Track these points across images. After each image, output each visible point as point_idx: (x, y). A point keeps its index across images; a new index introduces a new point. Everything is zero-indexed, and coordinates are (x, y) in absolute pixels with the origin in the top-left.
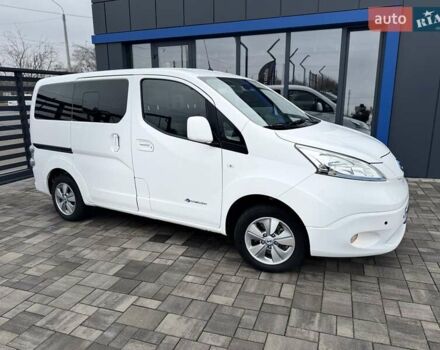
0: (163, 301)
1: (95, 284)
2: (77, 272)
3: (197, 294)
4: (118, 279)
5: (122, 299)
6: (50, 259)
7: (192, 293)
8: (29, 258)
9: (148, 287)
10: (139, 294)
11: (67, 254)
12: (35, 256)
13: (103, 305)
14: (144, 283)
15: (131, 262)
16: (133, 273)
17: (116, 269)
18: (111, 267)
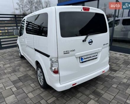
0: (17, 90)
1: (11, 79)
2: (13, 74)
5: (11, 85)
7: (27, 90)
8: (10, 67)
10: (16, 85)
11: (17, 68)
12: (12, 67)
13: (5, 86)
14: (21, 82)
15: (26, 74)
16: (22, 78)
17: (21, 76)
18: (21, 75)
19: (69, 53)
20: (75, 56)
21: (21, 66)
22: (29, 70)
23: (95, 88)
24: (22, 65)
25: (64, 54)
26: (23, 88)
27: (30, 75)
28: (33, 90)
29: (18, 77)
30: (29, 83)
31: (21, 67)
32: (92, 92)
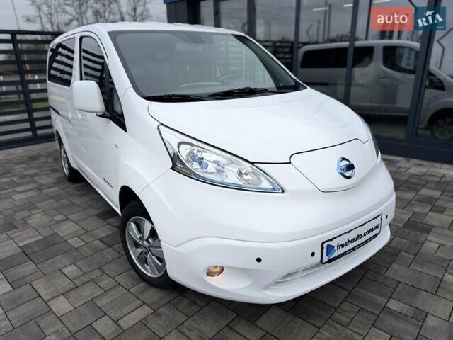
9: (26, 268)
14: (31, 262)
15: (51, 236)
16: (36, 248)
17: (30, 241)
21: (36, 208)
22: (63, 221)
24: (37, 205)
26: (34, 283)
27: (66, 238)
28: (72, 286)
29: (20, 245)
30: (59, 266)
31: (33, 212)
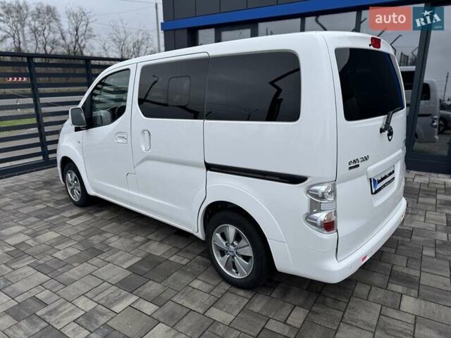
0: (160, 307)
1: (105, 277)
2: (96, 261)
3: (197, 304)
4: (129, 273)
5: (124, 297)
6: (79, 242)
7: (193, 302)
8: (63, 239)
9: (153, 288)
10: (141, 295)
11: (96, 240)
12: (69, 238)
13: (103, 302)
14: (151, 282)
15: (147, 256)
16: (145, 269)
18: (128, 260)
19: (358, 166)
20: (367, 174)
21: (104, 231)
23: (388, 266)
25: (350, 168)
27: (163, 255)
29: (125, 267)
30: (183, 282)
31: (106, 235)
32: (388, 277)
